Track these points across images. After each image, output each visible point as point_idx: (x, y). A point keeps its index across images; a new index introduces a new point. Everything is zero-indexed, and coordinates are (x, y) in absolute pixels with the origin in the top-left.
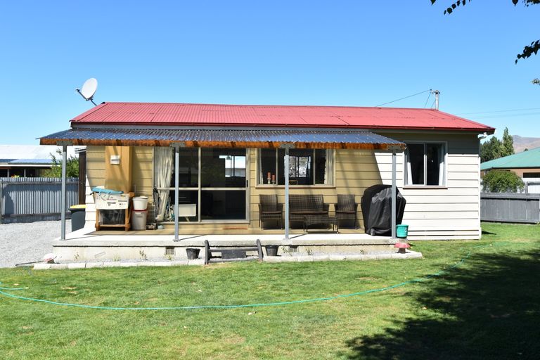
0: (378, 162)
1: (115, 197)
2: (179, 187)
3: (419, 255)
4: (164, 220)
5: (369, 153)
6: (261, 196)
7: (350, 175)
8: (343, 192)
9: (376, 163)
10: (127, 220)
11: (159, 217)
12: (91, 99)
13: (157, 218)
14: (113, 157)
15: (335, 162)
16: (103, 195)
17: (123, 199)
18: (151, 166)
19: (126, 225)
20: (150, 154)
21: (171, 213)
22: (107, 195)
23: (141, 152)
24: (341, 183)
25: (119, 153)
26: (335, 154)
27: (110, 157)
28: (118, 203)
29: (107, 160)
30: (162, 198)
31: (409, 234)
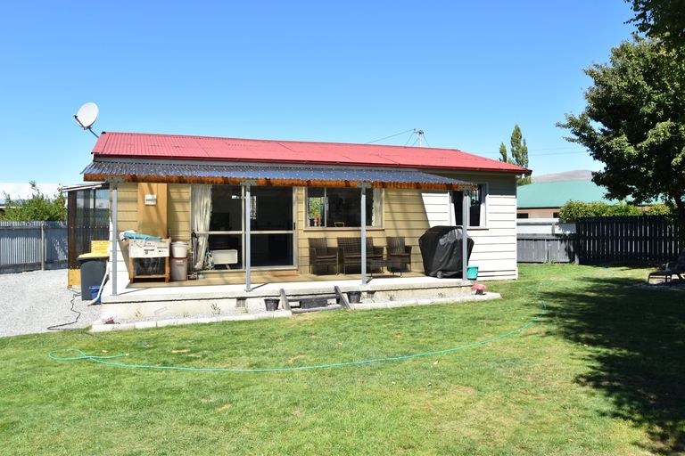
0: (425, 202)
1: (153, 243)
2: (251, 230)
3: (498, 296)
4: (203, 269)
5: (416, 194)
6: (310, 239)
7: (399, 217)
8: (392, 234)
9: (423, 204)
10: (167, 270)
11: (198, 265)
12: (89, 127)
13: (196, 267)
14: (148, 196)
15: (384, 202)
16: (138, 241)
17: (162, 245)
18: (189, 207)
19: (166, 275)
20: (186, 192)
21: (211, 259)
22: (144, 241)
23: (176, 191)
24: (390, 225)
25: (155, 191)
26: (383, 194)
27: (144, 197)
28: (157, 250)
29: (140, 199)
30: (201, 243)
31: (480, 274)
